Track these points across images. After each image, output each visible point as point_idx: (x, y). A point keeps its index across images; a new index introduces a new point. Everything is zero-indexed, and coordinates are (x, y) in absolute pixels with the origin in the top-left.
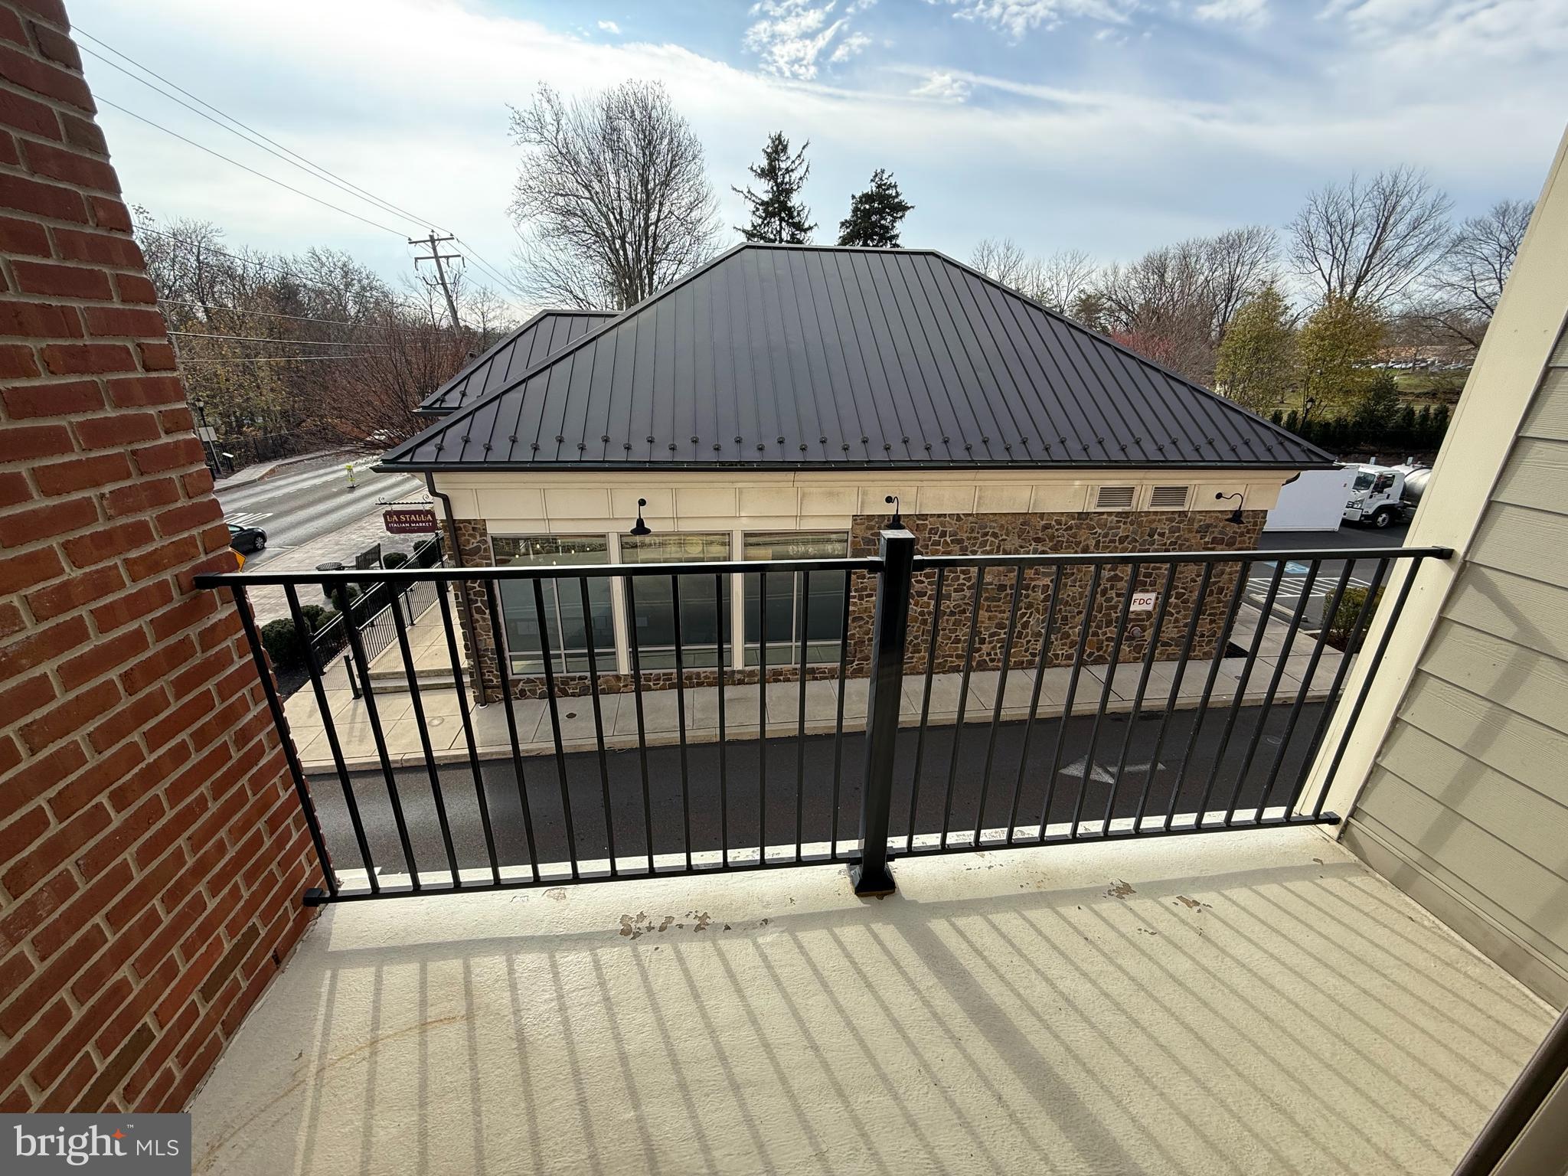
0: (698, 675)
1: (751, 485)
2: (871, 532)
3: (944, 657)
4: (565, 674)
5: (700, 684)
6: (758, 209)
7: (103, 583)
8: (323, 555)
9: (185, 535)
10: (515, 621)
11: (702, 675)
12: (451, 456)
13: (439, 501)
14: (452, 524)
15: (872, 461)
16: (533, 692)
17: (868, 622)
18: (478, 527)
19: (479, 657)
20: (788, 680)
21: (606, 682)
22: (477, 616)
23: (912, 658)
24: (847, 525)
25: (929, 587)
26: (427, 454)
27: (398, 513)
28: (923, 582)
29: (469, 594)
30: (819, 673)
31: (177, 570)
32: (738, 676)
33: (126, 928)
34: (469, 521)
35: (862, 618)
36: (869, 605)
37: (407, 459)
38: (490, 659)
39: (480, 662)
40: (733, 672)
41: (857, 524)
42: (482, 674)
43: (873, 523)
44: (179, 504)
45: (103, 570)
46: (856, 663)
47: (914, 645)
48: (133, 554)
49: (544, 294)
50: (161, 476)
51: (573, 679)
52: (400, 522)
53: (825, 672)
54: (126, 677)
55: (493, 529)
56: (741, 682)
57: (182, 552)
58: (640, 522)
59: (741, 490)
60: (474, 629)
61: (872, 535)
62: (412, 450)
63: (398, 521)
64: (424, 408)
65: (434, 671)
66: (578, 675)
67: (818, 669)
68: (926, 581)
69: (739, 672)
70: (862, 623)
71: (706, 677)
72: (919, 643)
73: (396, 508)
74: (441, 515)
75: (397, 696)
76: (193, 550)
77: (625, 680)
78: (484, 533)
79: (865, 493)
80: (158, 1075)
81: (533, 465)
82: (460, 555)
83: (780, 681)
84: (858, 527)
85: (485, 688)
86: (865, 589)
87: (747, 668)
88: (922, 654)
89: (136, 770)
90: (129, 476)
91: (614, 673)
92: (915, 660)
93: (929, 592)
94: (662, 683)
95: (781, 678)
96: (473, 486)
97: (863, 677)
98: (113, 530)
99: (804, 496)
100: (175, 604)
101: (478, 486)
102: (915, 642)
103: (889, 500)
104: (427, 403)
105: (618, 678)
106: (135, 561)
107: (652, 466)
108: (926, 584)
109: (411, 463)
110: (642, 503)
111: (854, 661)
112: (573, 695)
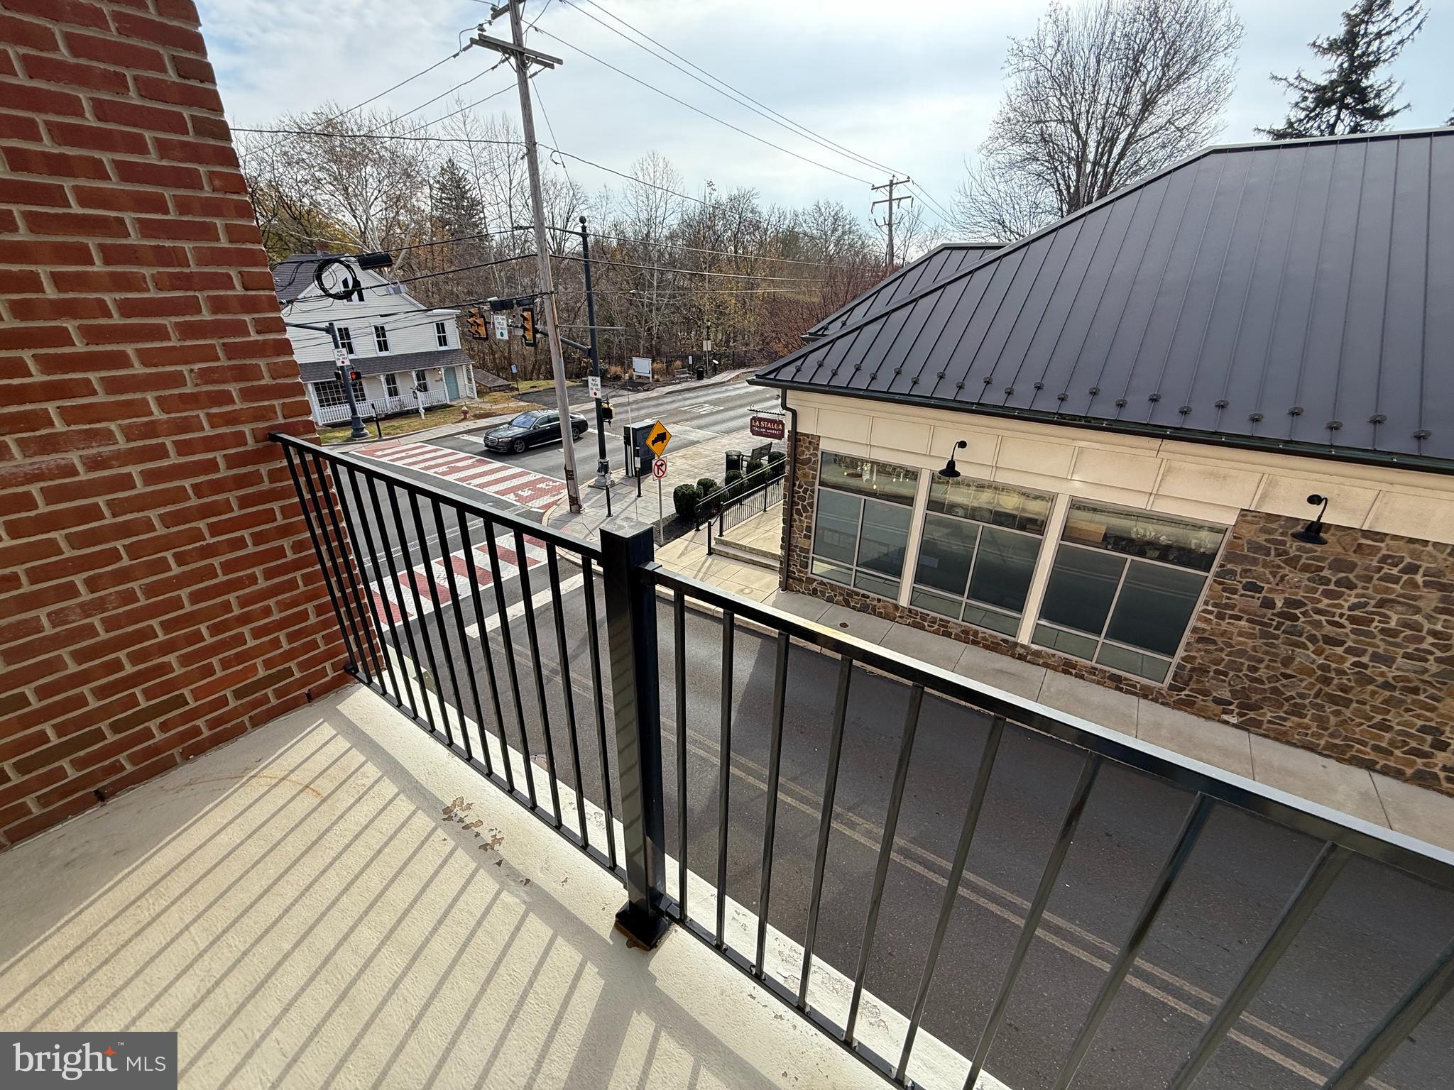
0: (976, 633)
1: (1097, 446)
2: (1267, 536)
3: (1346, 738)
4: (852, 588)
5: (975, 643)
6: (1305, 99)
7: (185, 425)
8: (738, 444)
9: (266, 403)
10: (824, 529)
11: (980, 635)
12: (804, 378)
13: (789, 414)
14: (795, 437)
15: (1297, 443)
16: (823, 594)
17: (1222, 650)
18: (814, 441)
19: (789, 550)
20: (1082, 677)
21: (885, 607)
22: (796, 516)
23: (1285, 719)
24: (1230, 519)
25: (1353, 636)
26: (787, 374)
27: (761, 420)
28: (1342, 626)
29: (793, 497)
30: (1126, 685)
31: (255, 425)
32: (1019, 650)
33: (174, 634)
34: (807, 435)
35: (1214, 643)
36: (1231, 629)
37: (772, 376)
38: (797, 555)
39: (789, 555)
40: (1016, 644)
41: (1244, 521)
42: (789, 565)
43: (1274, 526)
44: (263, 382)
45: (186, 417)
46: (1187, 692)
47: (1295, 705)
48: (215, 410)
49: (976, 228)
50: (248, 362)
51: (857, 594)
52: (760, 427)
53: (1136, 688)
54: (195, 487)
55: (824, 446)
56: (1021, 658)
57: (259, 415)
58: (951, 464)
59: (1082, 451)
60: (791, 526)
61: (1266, 540)
62: (778, 370)
63: (759, 426)
64: (810, 334)
65: (762, 551)
66: (863, 592)
67: (1126, 679)
68: (1350, 627)
69: (1023, 646)
70: (1212, 647)
71: (984, 638)
72: (1304, 706)
73: (760, 415)
74: (788, 427)
75: (733, 561)
76: (272, 415)
77: (902, 611)
78: (817, 448)
79: (1272, 484)
80: (187, 726)
81: (866, 393)
82: (795, 462)
83: (1071, 674)
84: (1245, 525)
85: (788, 577)
86: (1233, 607)
87: (1034, 647)
88: (1306, 721)
89: (198, 544)
90: (218, 359)
91: (894, 601)
92: (1288, 724)
93: (1350, 643)
94: (936, 627)
95: (1074, 671)
96: (817, 406)
97: (1190, 713)
98: (199, 393)
99: (1169, 470)
100: (249, 448)
101: (821, 406)
102: (1298, 701)
103: (1315, 500)
104: (813, 330)
105: (896, 607)
106: (215, 415)
107: (980, 409)
108: (1347, 631)
109: (774, 379)
110: (962, 445)
111: (1185, 689)
112: (854, 608)
